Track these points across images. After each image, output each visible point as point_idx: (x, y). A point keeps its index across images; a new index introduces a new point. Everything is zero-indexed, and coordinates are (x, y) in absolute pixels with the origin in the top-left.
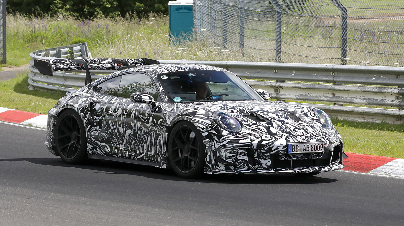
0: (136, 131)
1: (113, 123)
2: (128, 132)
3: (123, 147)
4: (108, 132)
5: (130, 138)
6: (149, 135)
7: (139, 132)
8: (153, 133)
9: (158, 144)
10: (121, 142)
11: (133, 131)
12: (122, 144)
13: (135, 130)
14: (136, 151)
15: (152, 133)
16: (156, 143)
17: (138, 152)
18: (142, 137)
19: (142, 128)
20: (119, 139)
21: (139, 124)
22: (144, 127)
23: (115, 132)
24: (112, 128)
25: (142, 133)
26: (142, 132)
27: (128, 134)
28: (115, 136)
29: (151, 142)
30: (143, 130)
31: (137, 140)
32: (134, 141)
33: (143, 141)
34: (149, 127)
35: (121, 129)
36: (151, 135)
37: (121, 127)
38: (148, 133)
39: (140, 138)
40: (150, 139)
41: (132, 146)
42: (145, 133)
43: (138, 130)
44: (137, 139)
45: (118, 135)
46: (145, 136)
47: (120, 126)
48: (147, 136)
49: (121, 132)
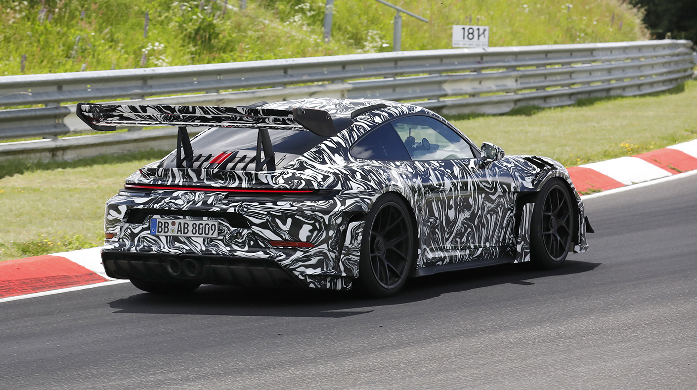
0: (476, 212)
1: (440, 206)
2: (463, 215)
3: (449, 245)
4: (429, 224)
5: (464, 226)
6: (494, 213)
7: (480, 212)
8: (501, 208)
9: (504, 225)
10: (447, 237)
11: (470, 212)
12: (447, 240)
13: (474, 209)
14: (470, 246)
15: (499, 209)
16: (501, 224)
17: (472, 247)
18: (484, 220)
19: (485, 204)
20: (445, 231)
21: (481, 198)
22: (489, 202)
23: (440, 221)
24: (437, 215)
25: (485, 213)
26: (484, 211)
27: (462, 220)
28: (439, 228)
29: (496, 224)
30: (487, 206)
31: (475, 226)
32: (469, 230)
33: (483, 226)
34: (495, 200)
35: (451, 214)
36: (497, 213)
37: (453, 209)
38: (493, 211)
39: (480, 221)
40: (495, 219)
41: (464, 239)
42: (488, 212)
43: (479, 209)
44: (474, 224)
45: (444, 225)
46: (489, 216)
47: (450, 208)
48: (491, 215)
49: (451, 218)
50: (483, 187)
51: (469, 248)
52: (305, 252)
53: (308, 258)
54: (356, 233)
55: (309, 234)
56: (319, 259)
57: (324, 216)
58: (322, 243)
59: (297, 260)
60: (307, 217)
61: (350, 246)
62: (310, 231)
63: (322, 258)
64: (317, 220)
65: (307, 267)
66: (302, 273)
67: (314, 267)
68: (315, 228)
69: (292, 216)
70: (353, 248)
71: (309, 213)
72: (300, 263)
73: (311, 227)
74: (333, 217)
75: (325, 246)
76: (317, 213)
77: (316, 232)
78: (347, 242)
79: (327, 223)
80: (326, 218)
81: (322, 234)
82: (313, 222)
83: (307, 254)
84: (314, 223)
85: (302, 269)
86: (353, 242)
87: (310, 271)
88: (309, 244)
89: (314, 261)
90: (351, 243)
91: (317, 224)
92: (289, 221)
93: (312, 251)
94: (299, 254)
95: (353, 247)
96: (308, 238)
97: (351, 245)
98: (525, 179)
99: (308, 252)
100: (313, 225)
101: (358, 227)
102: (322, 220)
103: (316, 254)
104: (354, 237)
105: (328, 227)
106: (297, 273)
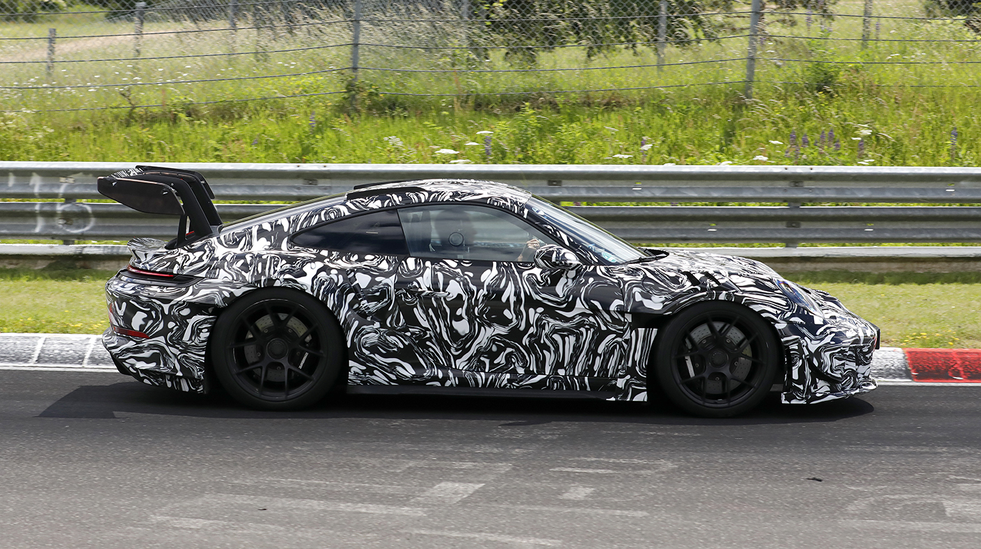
50: (541, 299)
51: (514, 372)
52: (137, 343)
53: (140, 350)
54: (198, 329)
55: (143, 323)
56: (154, 353)
57: (162, 304)
58: (158, 335)
59: (128, 350)
60: (142, 304)
61: (189, 343)
62: (144, 319)
63: (158, 352)
64: (153, 309)
65: (139, 359)
66: (132, 366)
67: (147, 360)
68: (150, 317)
69: (127, 301)
70: (193, 346)
71: (145, 299)
72: (131, 355)
73: (145, 316)
74: (175, 307)
75: (162, 339)
76: (154, 300)
77: (150, 322)
78: (186, 338)
79: (167, 313)
80: (166, 307)
81: (159, 324)
82: (149, 309)
83: (139, 345)
84: (150, 311)
85: (132, 361)
86: (193, 338)
87: (141, 365)
88: (142, 334)
89: (147, 354)
90: (190, 339)
91: (153, 313)
92: (124, 305)
93: (146, 343)
94: (131, 344)
95: (193, 344)
96: (142, 327)
97: (191, 342)
98: (652, 298)
99: (141, 342)
100: (148, 313)
101: (204, 322)
102: (159, 309)
103: (150, 347)
104: (196, 332)
105: (167, 319)
106: (128, 365)
